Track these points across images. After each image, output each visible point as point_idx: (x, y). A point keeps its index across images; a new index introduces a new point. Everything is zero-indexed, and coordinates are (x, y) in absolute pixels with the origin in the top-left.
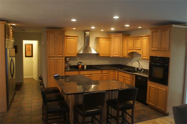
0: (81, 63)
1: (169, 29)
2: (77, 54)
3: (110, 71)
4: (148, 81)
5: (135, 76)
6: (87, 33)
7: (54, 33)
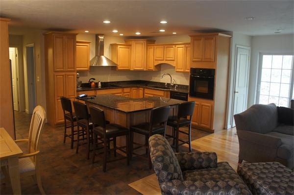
0: (94, 79)
1: (214, 38)
2: (89, 67)
3: (132, 89)
4: (189, 97)
5: (169, 93)
6: (100, 37)
7: (62, 38)
